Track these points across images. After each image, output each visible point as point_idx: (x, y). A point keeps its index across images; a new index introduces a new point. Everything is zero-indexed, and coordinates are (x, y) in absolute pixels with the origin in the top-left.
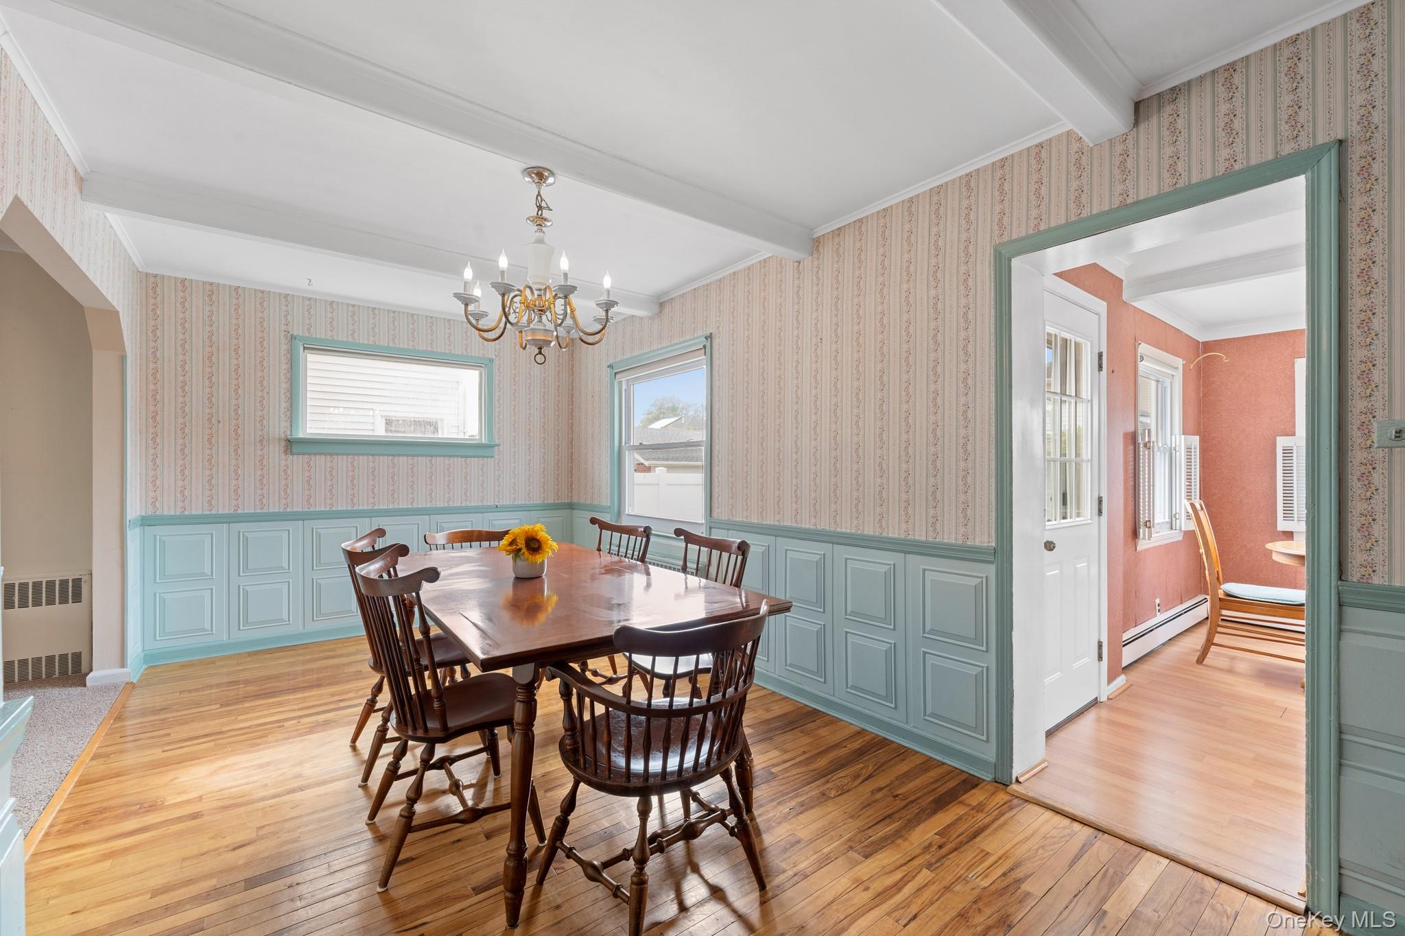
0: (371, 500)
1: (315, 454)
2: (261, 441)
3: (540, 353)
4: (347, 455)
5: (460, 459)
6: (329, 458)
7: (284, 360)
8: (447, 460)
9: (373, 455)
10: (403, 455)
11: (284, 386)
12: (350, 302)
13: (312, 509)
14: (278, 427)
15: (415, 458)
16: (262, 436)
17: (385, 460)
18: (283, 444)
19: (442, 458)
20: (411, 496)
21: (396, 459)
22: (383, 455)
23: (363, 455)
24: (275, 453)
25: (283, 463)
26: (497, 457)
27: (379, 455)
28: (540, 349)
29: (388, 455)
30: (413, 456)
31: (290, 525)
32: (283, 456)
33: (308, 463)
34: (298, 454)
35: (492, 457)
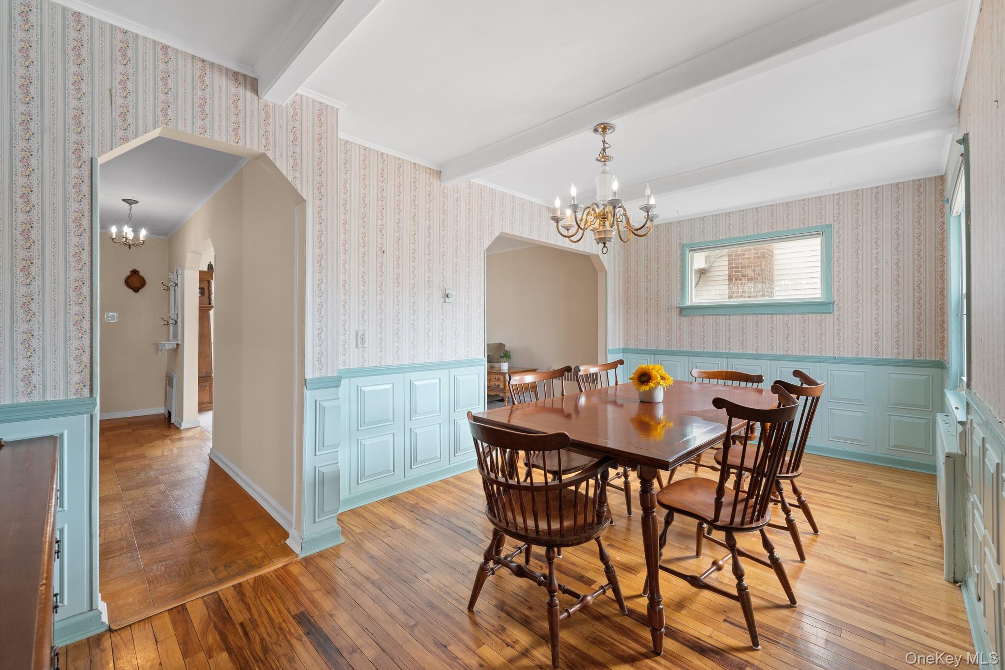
0: (728, 346)
1: (694, 316)
2: (668, 309)
3: (605, 246)
4: (713, 315)
5: (798, 316)
6: (702, 318)
7: (679, 260)
8: (785, 317)
9: (729, 315)
10: (750, 314)
11: (679, 276)
12: (714, 214)
13: (693, 350)
14: (675, 302)
15: (759, 316)
16: (669, 306)
17: (737, 318)
18: (678, 310)
19: (782, 315)
20: (756, 345)
21: (745, 317)
22: (736, 315)
23: (722, 315)
24: (675, 314)
25: (678, 321)
26: (836, 313)
27: (733, 315)
28: (604, 244)
29: (739, 314)
30: (758, 314)
31: (681, 359)
32: (678, 318)
33: (691, 321)
34: (686, 316)
35: (830, 313)
